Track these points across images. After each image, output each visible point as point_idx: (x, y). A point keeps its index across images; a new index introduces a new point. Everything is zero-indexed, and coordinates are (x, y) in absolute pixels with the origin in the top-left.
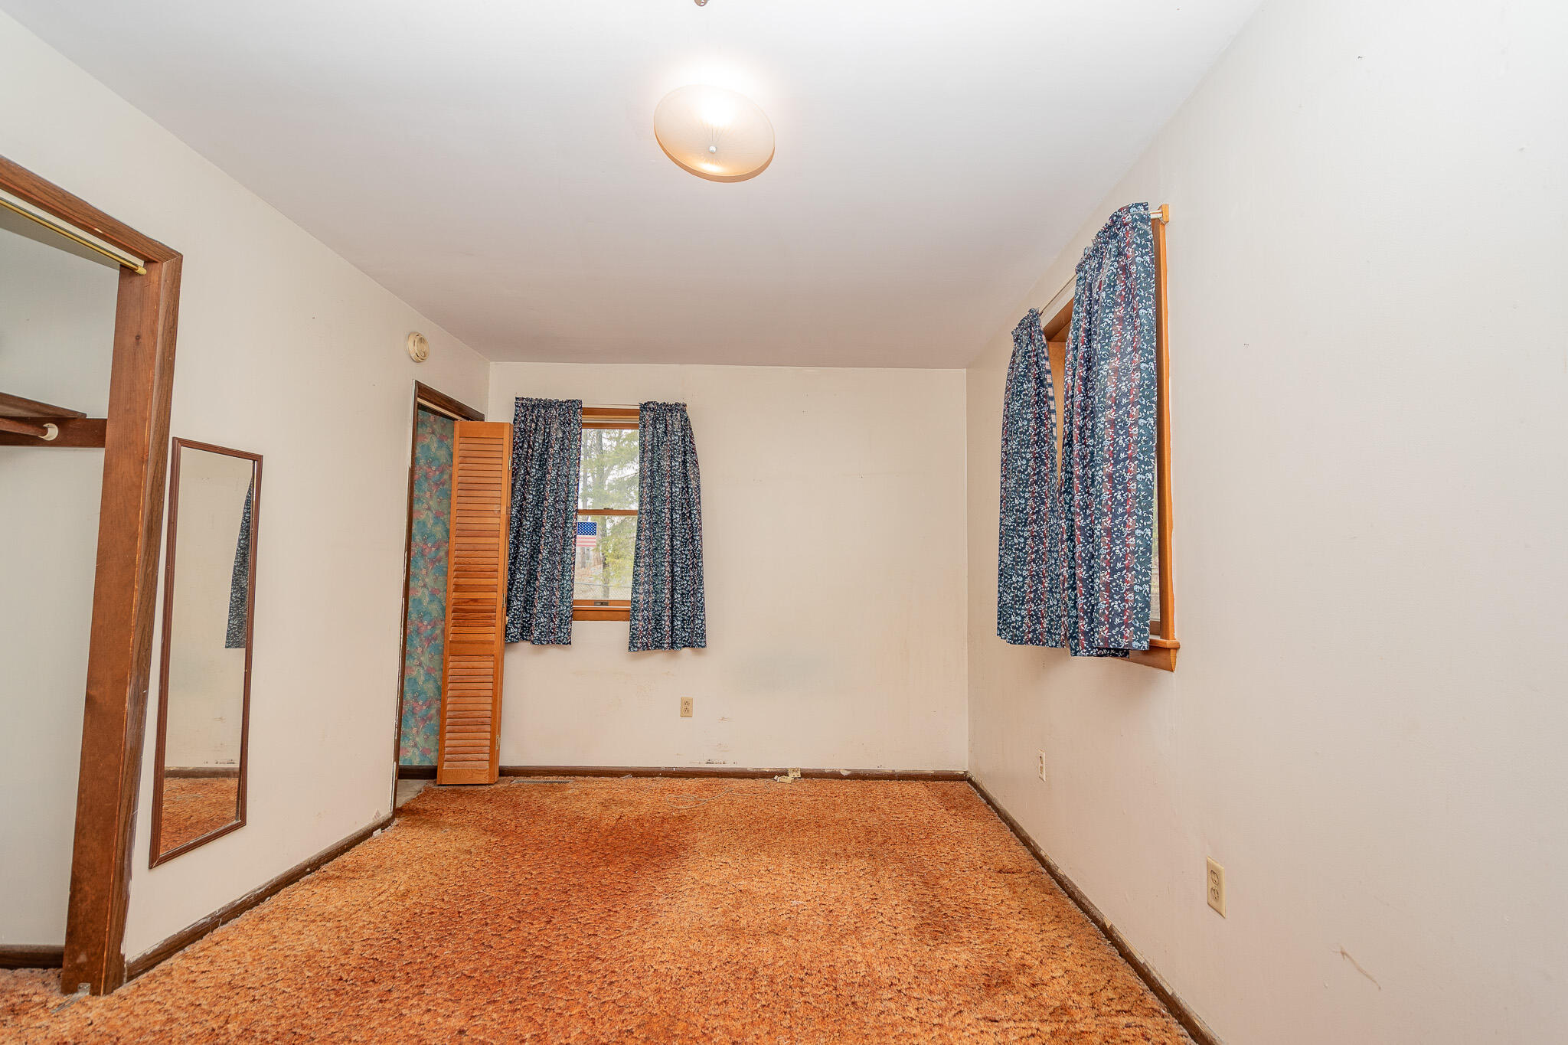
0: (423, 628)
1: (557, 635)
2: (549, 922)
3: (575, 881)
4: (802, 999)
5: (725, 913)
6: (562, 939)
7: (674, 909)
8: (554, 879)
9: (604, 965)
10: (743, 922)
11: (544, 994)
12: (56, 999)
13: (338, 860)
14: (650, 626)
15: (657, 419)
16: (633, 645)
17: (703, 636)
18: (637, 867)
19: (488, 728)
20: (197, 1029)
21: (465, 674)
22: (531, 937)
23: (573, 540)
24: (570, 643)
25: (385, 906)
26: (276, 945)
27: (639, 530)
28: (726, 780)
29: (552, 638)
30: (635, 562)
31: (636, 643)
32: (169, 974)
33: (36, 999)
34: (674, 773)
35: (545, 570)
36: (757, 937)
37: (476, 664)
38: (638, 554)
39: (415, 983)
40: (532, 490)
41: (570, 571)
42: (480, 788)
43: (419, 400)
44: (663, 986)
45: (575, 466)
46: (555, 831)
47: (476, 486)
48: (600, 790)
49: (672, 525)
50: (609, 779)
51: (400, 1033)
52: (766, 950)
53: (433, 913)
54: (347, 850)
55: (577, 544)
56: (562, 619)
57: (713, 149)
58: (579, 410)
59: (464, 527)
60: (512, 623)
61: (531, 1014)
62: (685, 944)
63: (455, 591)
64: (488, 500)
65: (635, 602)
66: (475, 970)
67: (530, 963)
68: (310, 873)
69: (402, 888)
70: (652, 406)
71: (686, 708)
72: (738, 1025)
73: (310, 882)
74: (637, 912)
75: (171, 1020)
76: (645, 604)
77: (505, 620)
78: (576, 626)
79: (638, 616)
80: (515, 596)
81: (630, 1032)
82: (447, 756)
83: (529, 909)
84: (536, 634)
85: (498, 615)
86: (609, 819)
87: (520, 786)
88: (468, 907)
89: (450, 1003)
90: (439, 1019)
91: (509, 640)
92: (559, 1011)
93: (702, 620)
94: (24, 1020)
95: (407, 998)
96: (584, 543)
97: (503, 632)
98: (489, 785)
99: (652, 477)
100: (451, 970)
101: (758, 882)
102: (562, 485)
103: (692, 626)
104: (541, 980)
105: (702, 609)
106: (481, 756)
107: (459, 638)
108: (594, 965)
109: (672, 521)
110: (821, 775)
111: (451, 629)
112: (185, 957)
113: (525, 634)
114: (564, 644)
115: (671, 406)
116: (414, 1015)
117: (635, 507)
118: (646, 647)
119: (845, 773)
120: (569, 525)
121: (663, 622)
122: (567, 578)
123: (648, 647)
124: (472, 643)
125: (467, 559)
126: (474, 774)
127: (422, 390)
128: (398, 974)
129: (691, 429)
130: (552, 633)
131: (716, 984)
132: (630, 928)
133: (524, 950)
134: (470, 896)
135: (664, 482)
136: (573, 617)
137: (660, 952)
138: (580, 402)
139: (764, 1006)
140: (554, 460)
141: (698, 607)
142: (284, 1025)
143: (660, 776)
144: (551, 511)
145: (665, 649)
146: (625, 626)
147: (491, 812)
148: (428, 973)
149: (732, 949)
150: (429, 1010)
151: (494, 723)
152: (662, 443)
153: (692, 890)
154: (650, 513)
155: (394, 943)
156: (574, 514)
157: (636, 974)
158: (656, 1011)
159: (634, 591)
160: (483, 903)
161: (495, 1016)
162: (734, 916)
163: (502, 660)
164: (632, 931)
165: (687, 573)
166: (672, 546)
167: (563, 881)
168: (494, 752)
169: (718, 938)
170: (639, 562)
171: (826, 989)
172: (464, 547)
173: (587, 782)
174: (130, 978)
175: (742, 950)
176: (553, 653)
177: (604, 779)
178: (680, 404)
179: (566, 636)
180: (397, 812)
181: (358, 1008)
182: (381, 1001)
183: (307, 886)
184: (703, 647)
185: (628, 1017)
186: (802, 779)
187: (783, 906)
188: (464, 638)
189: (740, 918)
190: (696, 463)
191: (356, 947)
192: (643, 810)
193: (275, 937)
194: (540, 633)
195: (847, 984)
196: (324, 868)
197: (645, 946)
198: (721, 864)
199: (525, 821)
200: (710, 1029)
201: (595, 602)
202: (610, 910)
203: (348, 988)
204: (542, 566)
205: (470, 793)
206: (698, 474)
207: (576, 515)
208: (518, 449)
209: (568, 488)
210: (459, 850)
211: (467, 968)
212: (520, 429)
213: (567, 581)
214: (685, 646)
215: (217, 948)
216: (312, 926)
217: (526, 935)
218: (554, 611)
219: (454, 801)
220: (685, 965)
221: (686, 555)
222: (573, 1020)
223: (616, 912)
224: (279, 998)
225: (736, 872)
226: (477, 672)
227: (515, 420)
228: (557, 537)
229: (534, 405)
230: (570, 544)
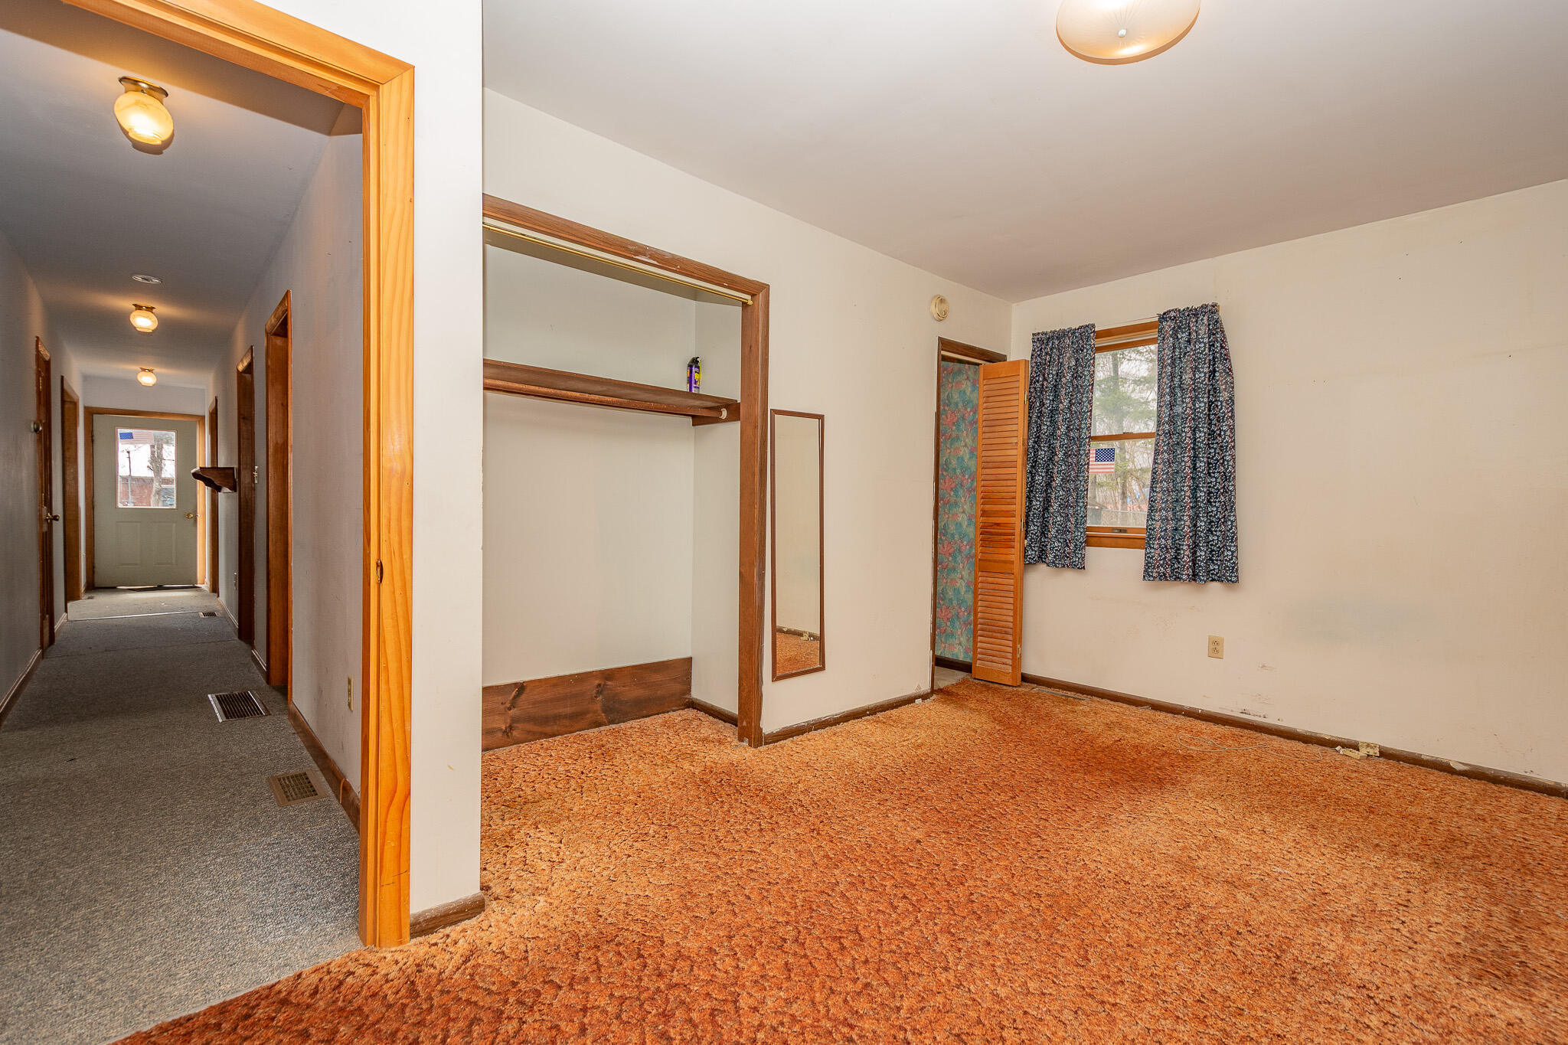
0: (963, 548)
1: (1071, 560)
2: (1012, 798)
3: (1050, 776)
4: (1228, 948)
5: (1183, 849)
6: (1017, 813)
7: (1131, 827)
8: (1033, 770)
9: (1042, 843)
10: (1201, 863)
11: (985, 843)
12: (736, 742)
13: (888, 712)
14: (1168, 555)
15: (1179, 327)
16: (1149, 575)
17: (1234, 569)
18: (1114, 783)
19: (1010, 637)
20: (785, 780)
21: (991, 588)
22: (994, 803)
23: (1086, 467)
24: (1084, 568)
25: (904, 748)
26: (836, 751)
27: (1157, 453)
28: (1265, 736)
29: (1067, 562)
30: (1152, 487)
31: (1152, 572)
32: (782, 748)
33: (729, 739)
34: (1199, 714)
35: (1058, 497)
36: (1209, 880)
37: (999, 580)
38: (1154, 478)
39: (903, 801)
40: (1046, 421)
41: (1083, 497)
42: (1005, 687)
43: (943, 353)
44: (1086, 878)
45: (1087, 392)
46: (1052, 736)
47: (997, 423)
48: (1110, 713)
49: (1195, 444)
50: (1125, 706)
51: (882, 826)
52: (1214, 894)
53: (933, 763)
54: (896, 707)
55: (1090, 471)
56: (1076, 545)
57: (1123, 32)
58: (1092, 335)
59: (988, 459)
60: (1030, 545)
61: (969, 851)
62: (1125, 856)
63: (982, 516)
64: (1007, 434)
65: (1150, 529)
66: (944, 809)
67: (985, 819)
68: (869, 715)
69: (919, 741)
70: (1172, 314)
71: (1215, 648)
72: (1142, 936)
73: (867, 721)
74: (1093, 817)
75: (776, 771)
76: (1161, 531)
77: (1023, 542)
78: (1091, 552)
79: (1153, 544)
80: (1032, 521)
81: (1039, 896)
82: (979, 656)
83: (1002, 784)
84: (1051, 557)
85: (1017, 538)
86: (1108, 739)
87: (1038, 693)
88: (958, 767)
89: (919, 822)
90: (909, 829)
91: (1029, 563)
92: (991, 858)
93: (1233, 552)
94: (722, 747)
95: (894, 808)
96: (1098, 470)
97: (1022, 554)
98: (1010, 686)
99: (1173, 394)
100: (928, 803)
101: (1243, 837)
102: (1076, 413)
103: (1221, 558)
104: (987, 833)
105: (1234, 539)
106: (1005, 660)
107: (987, 556)
108: (1034, 840)
109: (1195, 440)
110: (1415, 761)
111: (980, 549)
112: (792, 741)
113: (1041, 558)
114: (1079, 568)
115: (1196, 310)
116: (895, 820)
117: (1152, 427)
118: (1163, 577)
119: (1459, 767)
120: (1082, 452)
121: (1182, 552)
122: (1081, 504)
123: (1166, 577)
124: (995, 561)
125: (990, 488)
126: (1000, 675)
127: (944, 344)
128: (895, 792)
129: (1223, 332)
130: (1068, 557)
131: (1140, 898)
132: (1080, 826)
133: (985, 809)
134: (963, 761)
135: (1185, 398)
136: (1089, 541)
137: (1097, 853)
138: (1093, 326)
139: (1179, 934)
140: (1066, 389)
141: (1228, 536)
142: (824, 795)
143: (1183, 715)
144: (1064, 439)
145: (1184, 580)
146: (1141, 553)
147: (1005, 707)
148: (913, 799)
149: (1175, 879)
150: (904, 821)
151: (1017, 634)
152: (1185, 354)
153: (1160, 818)
154: (1170, 434)
155: (901, 773)
156: (1087, 440)
157: (1066, 860)
158: (1070, 892)
159: (1150, 517)
160: (969, 769)
161: (944, 841)
162: (1193, 854)
163: (1022, 579)
164: (1081, 828)
165: (1217, 498)
166: (1195, 468)
167: (1039, 773)
168: (1017, 661)
169: (1163, 865)
170: (1156, 487)
171: (1266, 953)
172: (988, 477)
173: (1102, 704)
174: (766, 744)
175: (1184, 883)
176: (1069, 576)
177: (1121, 704)
178: (1207, 306)
179: (1080, 561)
180: (933, 691)
181: (865, 802)
182: (879, 804)
183: (865, 723)
184: (1233, 582)
185: (1043, 885)
186: (1381, 759)
187: (1261, 867)
188: (989, 557)
189: (1199, 858)
190: (1229, 371)
191: (878, 767)
192: (1146, 739)
193: (837, 746)
194: (1055, 557)
195: (1296, 960)
196: (878, 714)
197: (1086, 844)
198: (1208, 808)
199: (1030, 721)
200: (1112, 926)
201: (1113, 529)
202: (1069, 807)
203: (864, 789)
204: (1056, 493)
205: (996, 689)
206: (1233, 383)
207: (1089, 442)
208: (1035, 383)
209: (1080, 414)
210: (968, 727)
211: (939, 806)
212: (1036, 363)
213: (1081, 507)
214: (1213, 580)
215: (808, 742)
216: (859, 747)
217: (991, 800)
218: (1069, 537)
219: (981, 692)
220: (1116, 872)
221: (1216, 478)
222: (998, 868)
223: (1074, 810)
224: (828, 780)
225: (1221, 820)
226: (1001, 587)
227: (1032, 355)
228: (1072, 464)
229: (1049, 338)
230: (1083, 471)
